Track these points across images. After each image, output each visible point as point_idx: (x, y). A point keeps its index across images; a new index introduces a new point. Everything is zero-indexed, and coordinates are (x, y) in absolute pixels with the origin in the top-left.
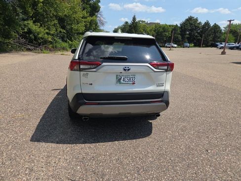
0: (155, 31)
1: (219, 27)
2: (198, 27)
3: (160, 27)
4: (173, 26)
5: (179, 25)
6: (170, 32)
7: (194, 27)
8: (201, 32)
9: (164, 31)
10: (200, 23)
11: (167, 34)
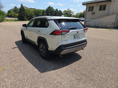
0: (34, 12)
1: (61, 12)
2: (54, 11)
3: (36, 11)
4: (42, 10)
5: (45, 10)
6: (42, 13)
7: (52, 11)
8: (55, 13)
9: (39, 13)
10: (54, 9)
11: (41, 14)
